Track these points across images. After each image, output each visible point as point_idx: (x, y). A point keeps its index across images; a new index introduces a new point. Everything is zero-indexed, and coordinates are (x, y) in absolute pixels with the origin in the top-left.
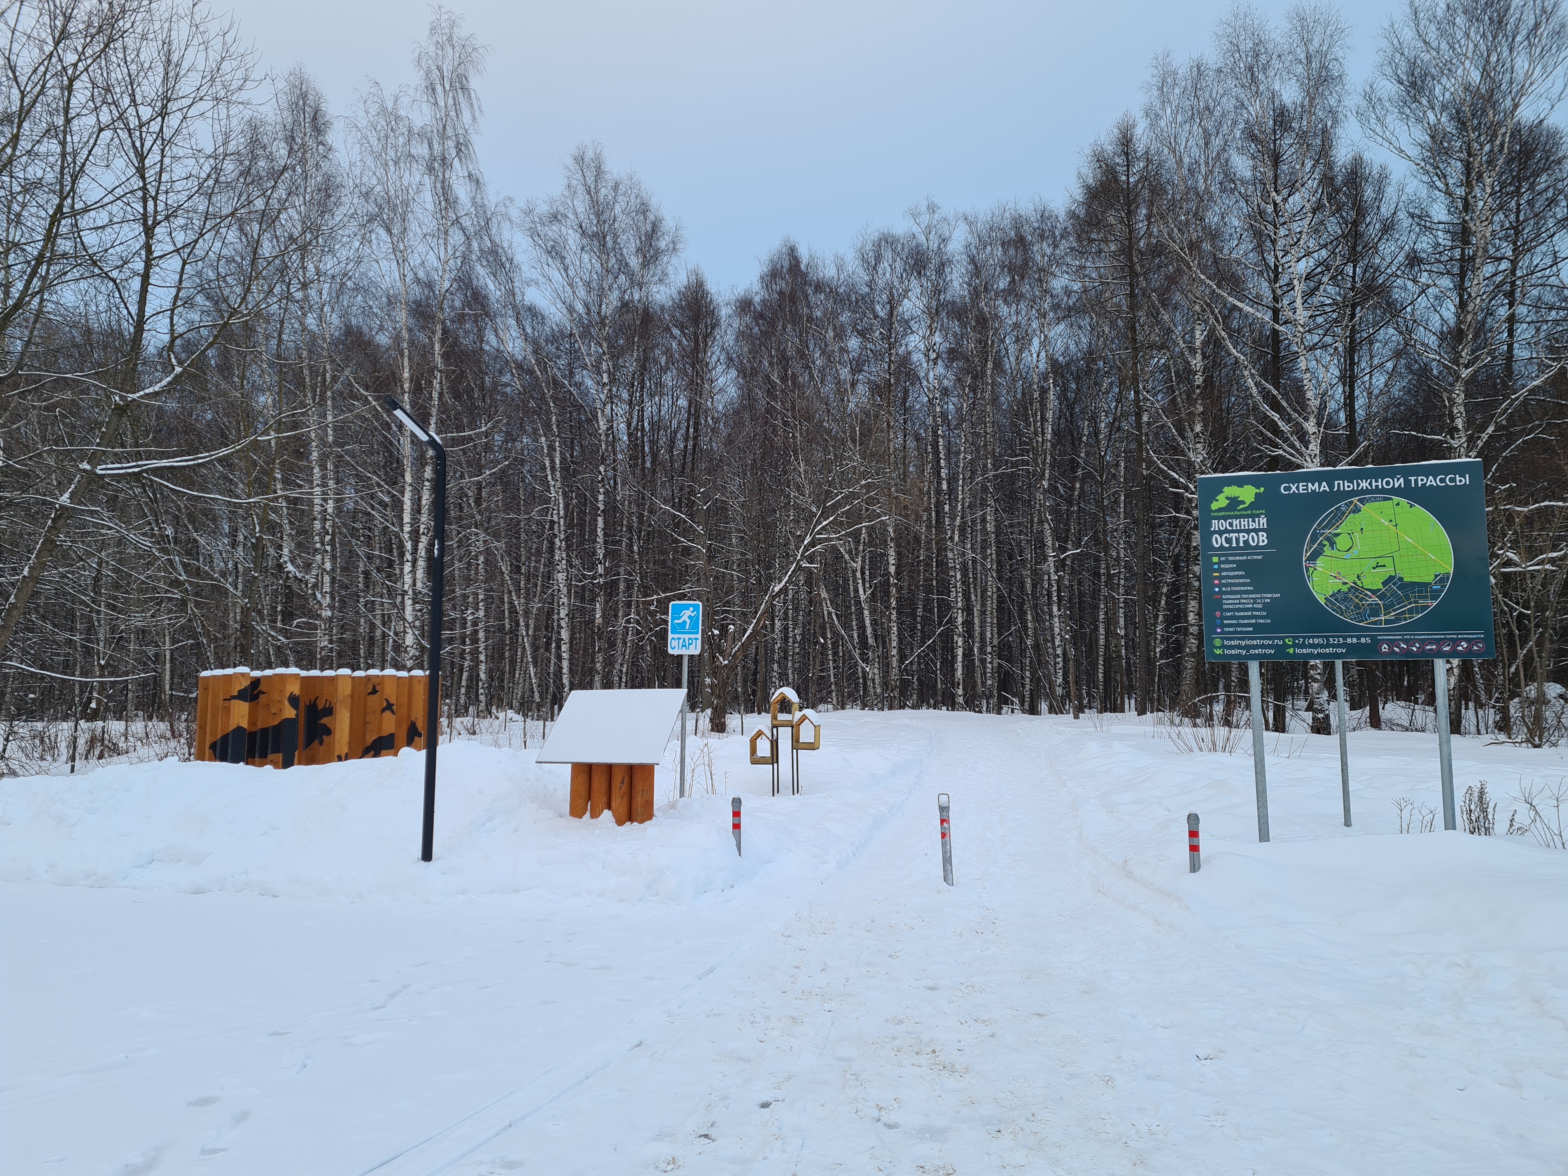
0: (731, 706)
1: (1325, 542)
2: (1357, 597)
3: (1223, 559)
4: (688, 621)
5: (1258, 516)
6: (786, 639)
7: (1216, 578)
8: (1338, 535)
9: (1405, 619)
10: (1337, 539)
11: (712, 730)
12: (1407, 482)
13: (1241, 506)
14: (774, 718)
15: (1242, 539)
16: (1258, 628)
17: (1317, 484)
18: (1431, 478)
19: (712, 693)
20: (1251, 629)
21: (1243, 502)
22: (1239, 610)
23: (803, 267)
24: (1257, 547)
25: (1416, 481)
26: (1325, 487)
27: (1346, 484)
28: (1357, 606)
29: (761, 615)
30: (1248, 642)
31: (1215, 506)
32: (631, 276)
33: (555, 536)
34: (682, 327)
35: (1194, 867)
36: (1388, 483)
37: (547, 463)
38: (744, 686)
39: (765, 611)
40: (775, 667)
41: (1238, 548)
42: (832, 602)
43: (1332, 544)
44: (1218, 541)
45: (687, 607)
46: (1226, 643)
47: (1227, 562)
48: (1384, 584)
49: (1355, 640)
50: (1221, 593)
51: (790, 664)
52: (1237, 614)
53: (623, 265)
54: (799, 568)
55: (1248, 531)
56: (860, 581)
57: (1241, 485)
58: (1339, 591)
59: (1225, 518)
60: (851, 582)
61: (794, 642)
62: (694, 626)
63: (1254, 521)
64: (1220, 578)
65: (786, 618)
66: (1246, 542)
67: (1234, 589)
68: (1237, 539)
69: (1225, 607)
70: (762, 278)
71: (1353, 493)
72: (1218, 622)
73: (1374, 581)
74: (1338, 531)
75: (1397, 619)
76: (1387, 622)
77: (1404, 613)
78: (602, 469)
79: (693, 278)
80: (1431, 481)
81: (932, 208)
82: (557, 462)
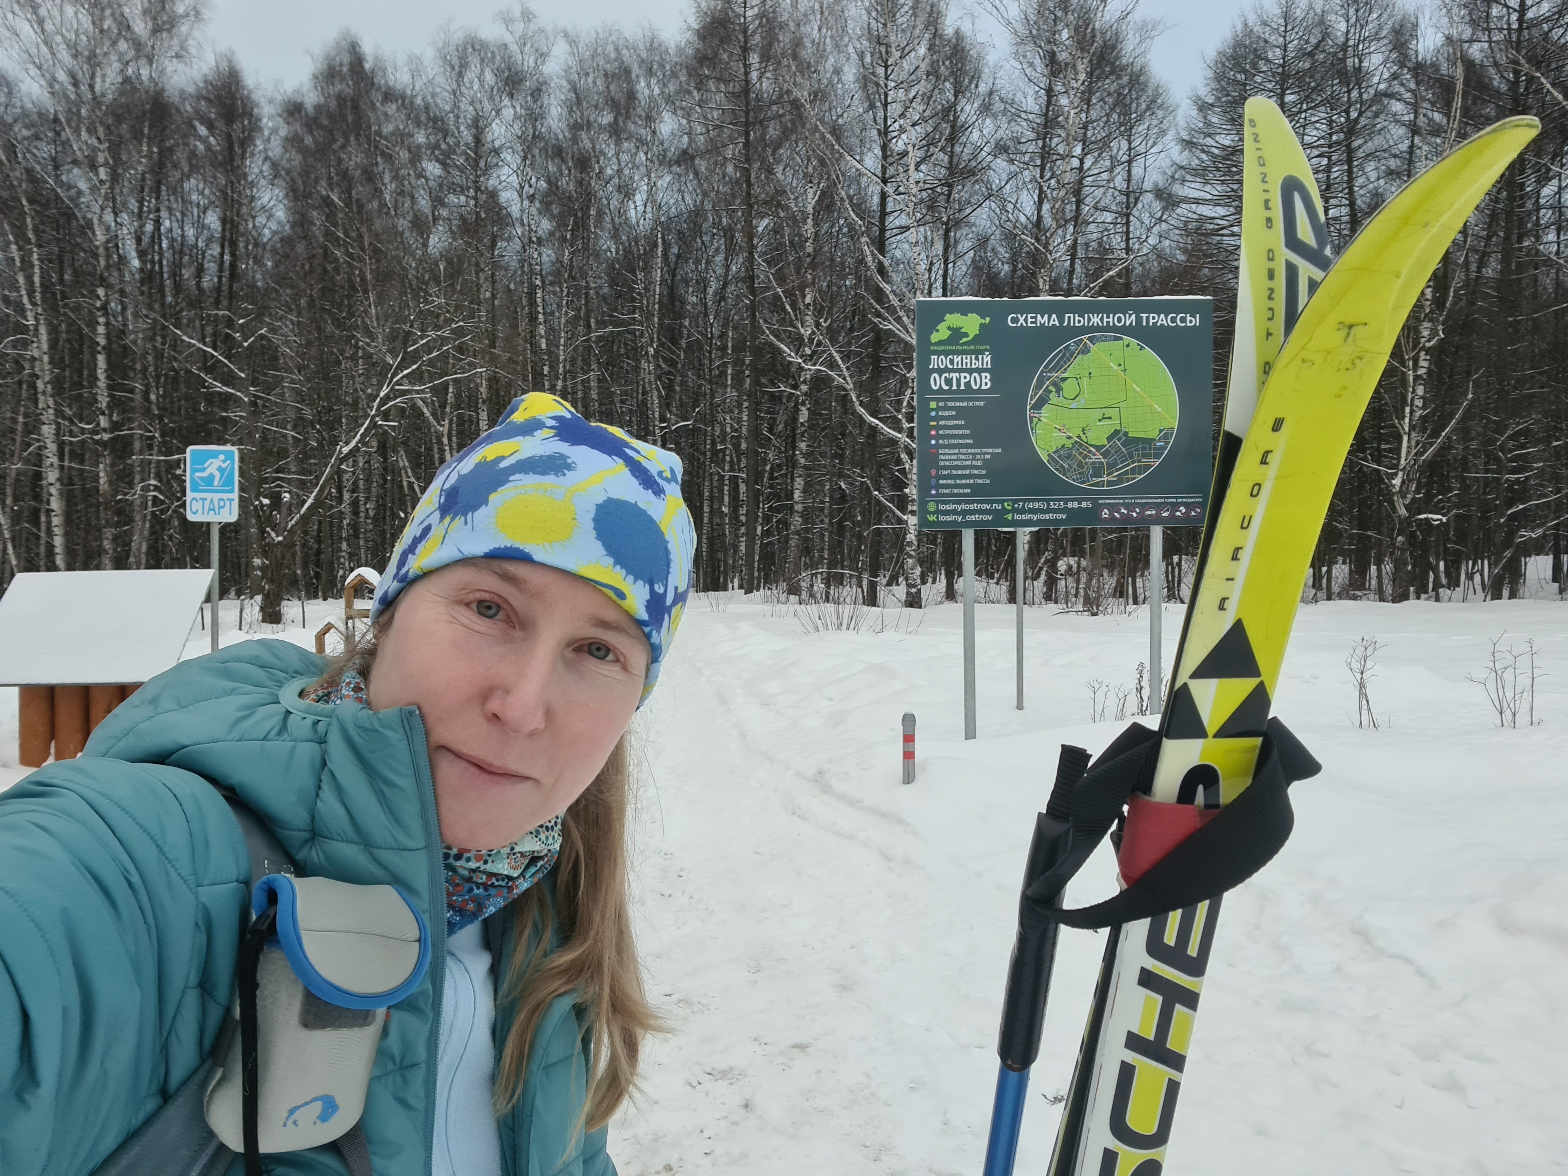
0: (288, 592)
1: (1052, 388)
2: (1080, 454)
3: (941, 404)
4: (217, 475)
5: (982, 352)
6: (356, 513)
7: (933, 427)
8: (1064, 379)
9: (1128, 480)
10: (1064, 385)
11: (264, 621)
12: (1139, 319)
13: (964, 340)
14: (349, 605)
15: (963, 381)
16: (977, 490)
17: (1046, 316)
18: (1162, 316)
19: (263, 578)
20: (968, 491)
21: (966, 335)
22: (957, 468)
23: (367, 66)
24: (980, 391)
25: (1148, 318)
26: (1054, 321)
27: (1077, 318)
28: (1080, 465)
29: (326, 481)
30: (965, 507)
31: (935, 338)
32: (137, 45)
33: (37, 377)
34: (210, 126)
35: (908, 777)
36: (1119, 320)
37: (21, 279)
38: (305, 567)
39: (330, 478)
40: (344, 546)
41: (958, 391)
42: (413, 471)
43: (1059, 390)
44: (937, 382)
45: (215, 455)
46: (941, 507)
47: (946, 408)
48: (1109, 439)
49: (1076, 505)
50: (938, 446)
51: (362, 542)
52: (954, 472)
53: (125, 26)
54: (373, 425)
55: (970, 371)
56: (447, 448)
57: (965, 314)
58: (1063, 446)
59: (946, 353)
60: (436, 450)
61: (366, 517)
62: (228, 482)
63: (977, 359)
64: (938, 428)
65: (354, 490)
66: (968, 384)
67: (952, 441)
68: (958, 381)
69: (942, 463)
70: (315, 77)
71: (1084, 330)
72: (933, 481)
73: (1098, 435)
74: (1066, 375)
75: (1120, 480)
76: (1110, 483)
77: (1126, 473)
78: (101, 292)
79: (224, 65)
80: (1162, 320)
81: (527, 16)
82: (37, 279)
